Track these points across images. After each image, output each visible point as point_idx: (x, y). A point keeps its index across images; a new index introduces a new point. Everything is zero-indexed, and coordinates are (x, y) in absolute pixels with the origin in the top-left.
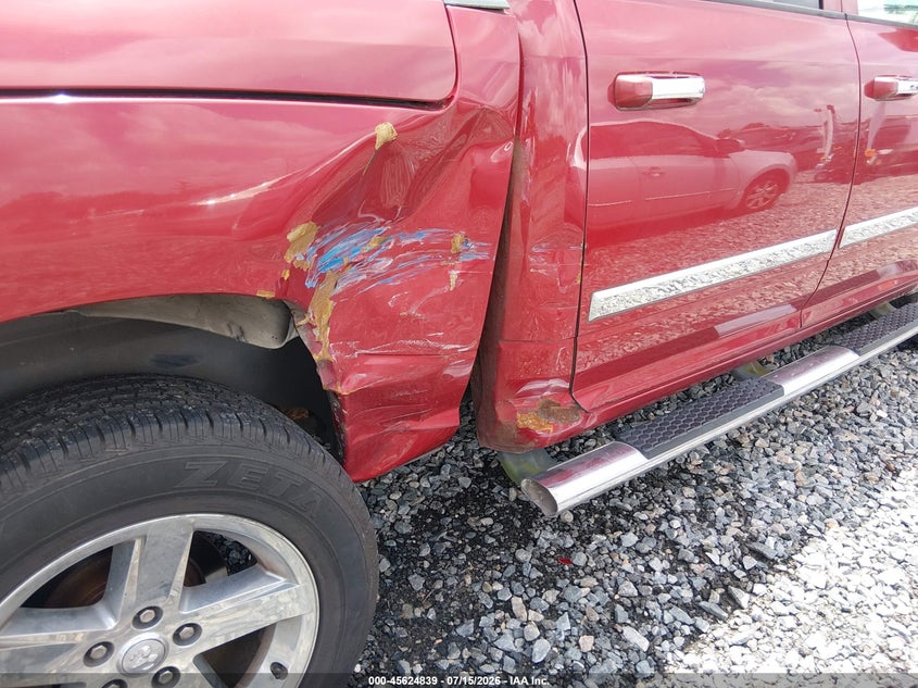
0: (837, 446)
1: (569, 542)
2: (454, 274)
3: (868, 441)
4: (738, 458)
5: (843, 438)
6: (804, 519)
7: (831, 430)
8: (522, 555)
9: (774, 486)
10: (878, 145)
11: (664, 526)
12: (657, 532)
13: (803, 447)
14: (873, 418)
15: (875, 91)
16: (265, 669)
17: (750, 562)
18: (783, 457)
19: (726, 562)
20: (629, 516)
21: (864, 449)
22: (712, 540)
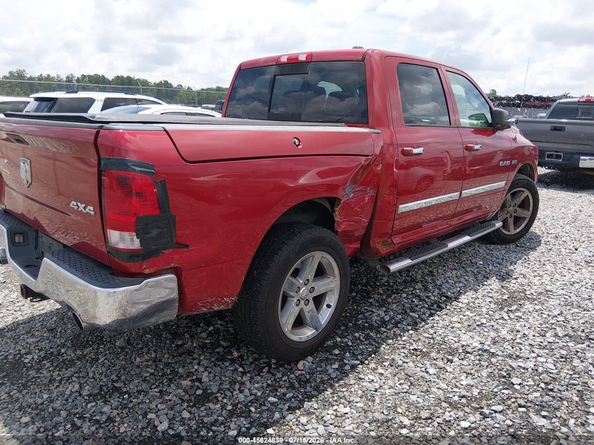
0: (466, 271)
1: (385, 298)
2: (367, 199)
3: (477, 270)
4: (433, 275)
5: (468, 269)
6: (459, 289)
7: (464, 268)
8: (371, 300)
9: (447, 282)
10: (470, 166)
11: (414, 292)
12: (412, 294)
13: (455, 272)
14: (478, 264)
15: (468, 149)
16: (325, 306)
17: (444, 299)
18: (449, 274)
19: (436, 298)
20: (401, 290)
21: (476, 272)
22: (430, 294)
